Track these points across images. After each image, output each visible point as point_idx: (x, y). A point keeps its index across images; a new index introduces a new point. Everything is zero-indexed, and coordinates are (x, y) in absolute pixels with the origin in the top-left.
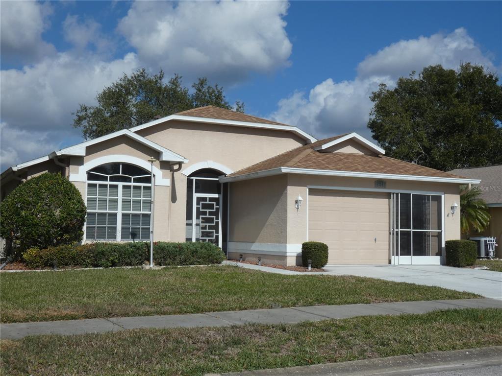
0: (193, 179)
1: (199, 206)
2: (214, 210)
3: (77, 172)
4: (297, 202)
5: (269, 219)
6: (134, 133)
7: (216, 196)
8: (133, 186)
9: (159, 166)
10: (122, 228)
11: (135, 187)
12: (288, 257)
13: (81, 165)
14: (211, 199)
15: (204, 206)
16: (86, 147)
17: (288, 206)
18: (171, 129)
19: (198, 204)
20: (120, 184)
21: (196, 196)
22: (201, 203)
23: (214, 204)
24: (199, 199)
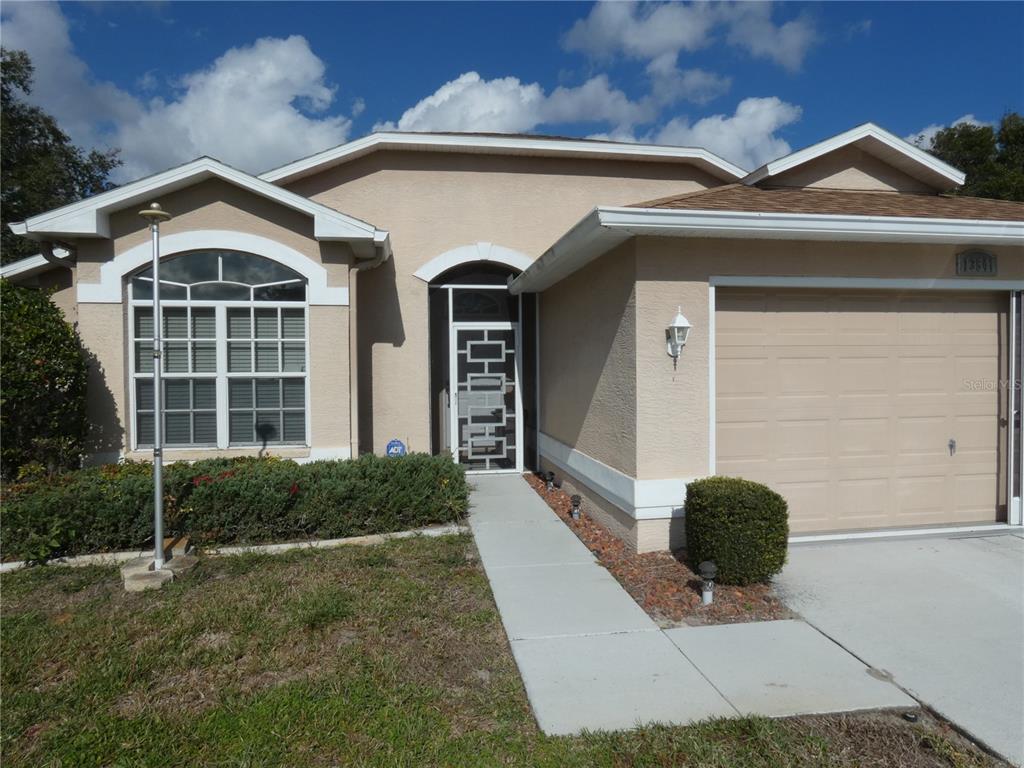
0: (447, 290)
1: (463, 352)
2: (503, 360)
3: (96, 279)
4: (669, 335)
5: (598, 388)
6: (272, 187)
7: (506, 326)
8: (283, 310)
9: (319, 255)
10: (231, 415)
11: (260, 312)
12: (640, 525)
13: (106, 261)
14: (493, 335)
15: (477, 351)
16: (98, 210)
17: (639, 351)
18: (383, 173)
19: (461, 345)
20: (221, 307)
21: (455, 327)
22: (469, 343)
23: (500, 345)
24: (463, 336)
